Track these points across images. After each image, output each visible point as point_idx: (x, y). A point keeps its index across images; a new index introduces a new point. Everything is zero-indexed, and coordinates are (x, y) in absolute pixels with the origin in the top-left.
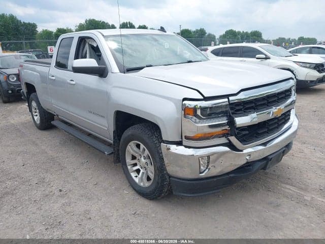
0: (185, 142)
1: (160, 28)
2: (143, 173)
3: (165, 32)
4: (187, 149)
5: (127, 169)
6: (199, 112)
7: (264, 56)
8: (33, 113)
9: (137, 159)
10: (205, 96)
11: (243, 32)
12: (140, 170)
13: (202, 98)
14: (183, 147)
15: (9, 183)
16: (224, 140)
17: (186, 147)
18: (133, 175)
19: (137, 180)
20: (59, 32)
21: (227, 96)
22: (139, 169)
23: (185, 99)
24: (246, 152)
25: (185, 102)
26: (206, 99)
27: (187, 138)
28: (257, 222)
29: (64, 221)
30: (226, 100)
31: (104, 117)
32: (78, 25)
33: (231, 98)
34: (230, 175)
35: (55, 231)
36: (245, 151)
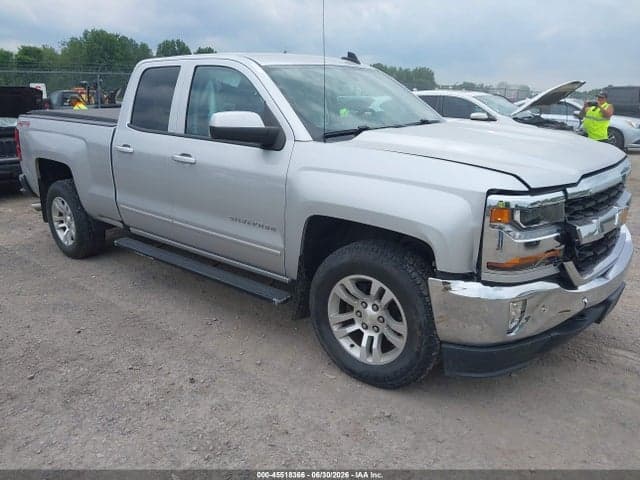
0: (486, 275)
1: (346, 56)
2: (371, 339)
3: (358, 63)
4: (488, 287)
5: (332, 331)
6: (517, 216)
7: (485, 116)
8: (55, 224)
9: (355, 310)
10: (532, 186)
11: (401, 69)
12: (362, 334)
13: (526, 189)
14: (479, 285)
15: (66, 371)
16: (552, 270)
17: (486, 283)
18: (346, 343)
19: (356, 352)
20: (26, 54)
21: (563, 188)
22: (359, 330)
23: (490, 192)
24: (584, 290)
25: (491, 197)
26: (533, 192)
27: (491, 266)
28: (602, 418)
29: (236, 441)
30: (560, 194)
31: (274, 229)
32: (68, 40)
33: (570, 190)
34: (552, 335)
35: (227, 461)
36: (582, 289)
